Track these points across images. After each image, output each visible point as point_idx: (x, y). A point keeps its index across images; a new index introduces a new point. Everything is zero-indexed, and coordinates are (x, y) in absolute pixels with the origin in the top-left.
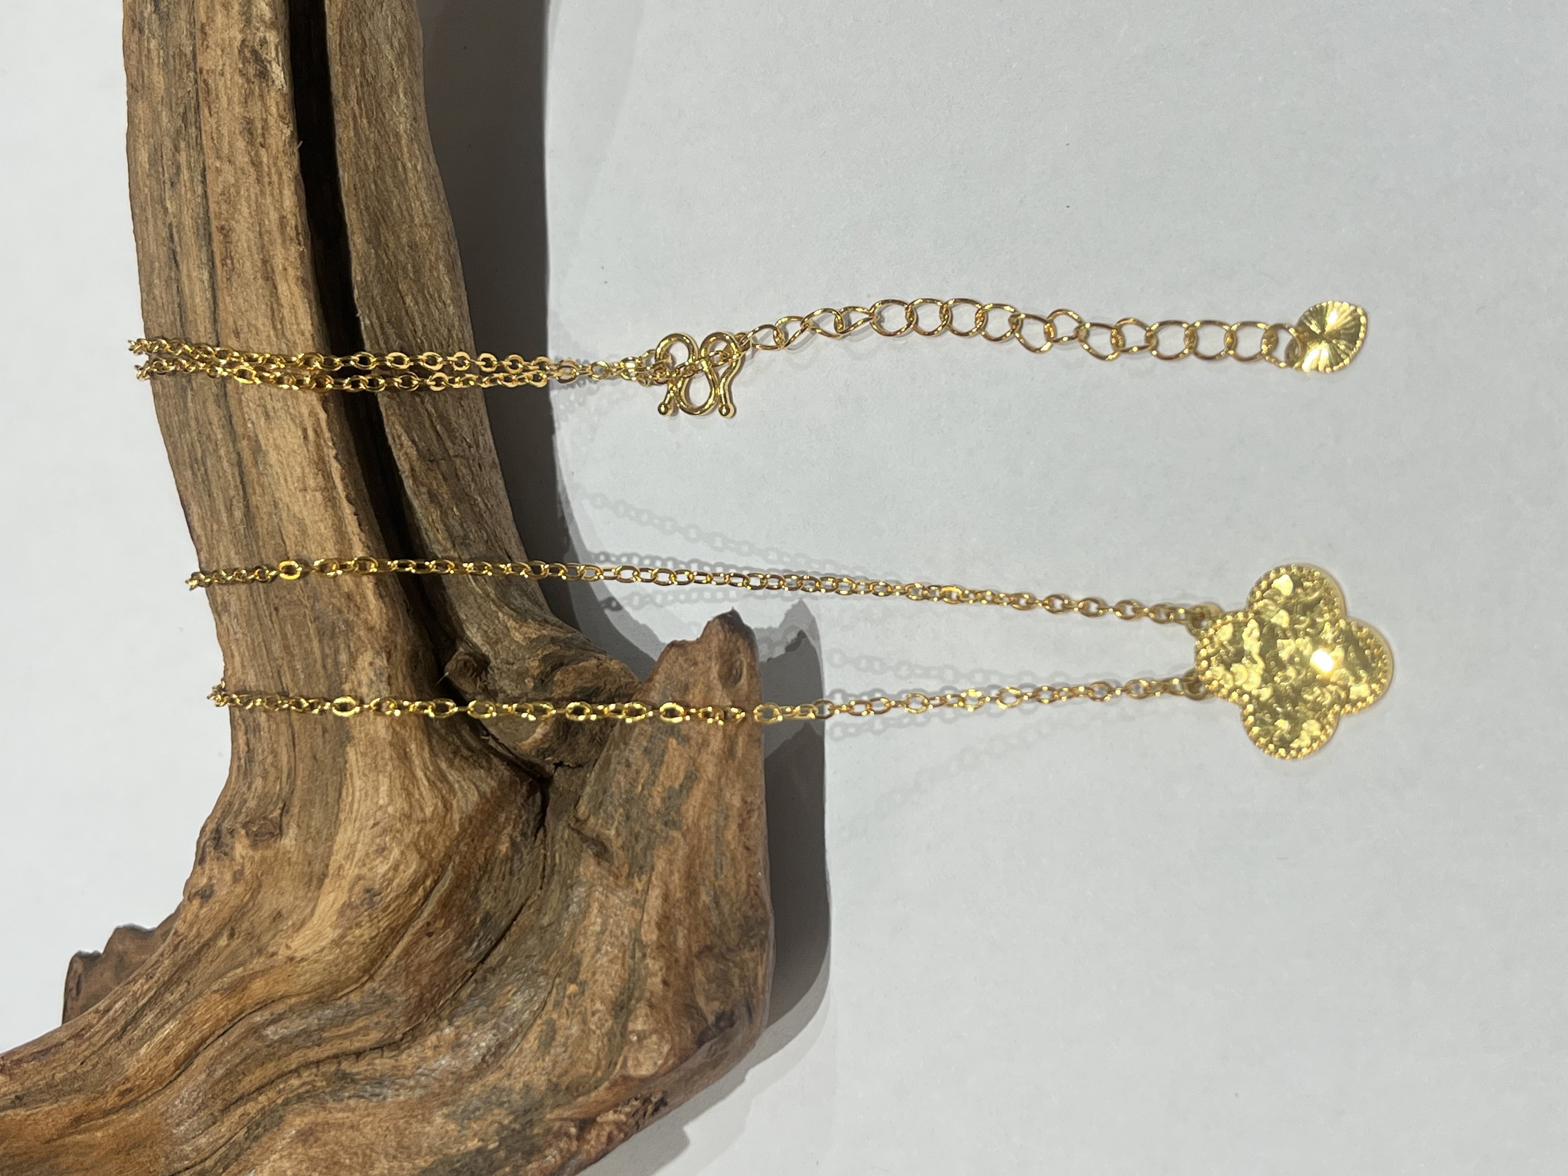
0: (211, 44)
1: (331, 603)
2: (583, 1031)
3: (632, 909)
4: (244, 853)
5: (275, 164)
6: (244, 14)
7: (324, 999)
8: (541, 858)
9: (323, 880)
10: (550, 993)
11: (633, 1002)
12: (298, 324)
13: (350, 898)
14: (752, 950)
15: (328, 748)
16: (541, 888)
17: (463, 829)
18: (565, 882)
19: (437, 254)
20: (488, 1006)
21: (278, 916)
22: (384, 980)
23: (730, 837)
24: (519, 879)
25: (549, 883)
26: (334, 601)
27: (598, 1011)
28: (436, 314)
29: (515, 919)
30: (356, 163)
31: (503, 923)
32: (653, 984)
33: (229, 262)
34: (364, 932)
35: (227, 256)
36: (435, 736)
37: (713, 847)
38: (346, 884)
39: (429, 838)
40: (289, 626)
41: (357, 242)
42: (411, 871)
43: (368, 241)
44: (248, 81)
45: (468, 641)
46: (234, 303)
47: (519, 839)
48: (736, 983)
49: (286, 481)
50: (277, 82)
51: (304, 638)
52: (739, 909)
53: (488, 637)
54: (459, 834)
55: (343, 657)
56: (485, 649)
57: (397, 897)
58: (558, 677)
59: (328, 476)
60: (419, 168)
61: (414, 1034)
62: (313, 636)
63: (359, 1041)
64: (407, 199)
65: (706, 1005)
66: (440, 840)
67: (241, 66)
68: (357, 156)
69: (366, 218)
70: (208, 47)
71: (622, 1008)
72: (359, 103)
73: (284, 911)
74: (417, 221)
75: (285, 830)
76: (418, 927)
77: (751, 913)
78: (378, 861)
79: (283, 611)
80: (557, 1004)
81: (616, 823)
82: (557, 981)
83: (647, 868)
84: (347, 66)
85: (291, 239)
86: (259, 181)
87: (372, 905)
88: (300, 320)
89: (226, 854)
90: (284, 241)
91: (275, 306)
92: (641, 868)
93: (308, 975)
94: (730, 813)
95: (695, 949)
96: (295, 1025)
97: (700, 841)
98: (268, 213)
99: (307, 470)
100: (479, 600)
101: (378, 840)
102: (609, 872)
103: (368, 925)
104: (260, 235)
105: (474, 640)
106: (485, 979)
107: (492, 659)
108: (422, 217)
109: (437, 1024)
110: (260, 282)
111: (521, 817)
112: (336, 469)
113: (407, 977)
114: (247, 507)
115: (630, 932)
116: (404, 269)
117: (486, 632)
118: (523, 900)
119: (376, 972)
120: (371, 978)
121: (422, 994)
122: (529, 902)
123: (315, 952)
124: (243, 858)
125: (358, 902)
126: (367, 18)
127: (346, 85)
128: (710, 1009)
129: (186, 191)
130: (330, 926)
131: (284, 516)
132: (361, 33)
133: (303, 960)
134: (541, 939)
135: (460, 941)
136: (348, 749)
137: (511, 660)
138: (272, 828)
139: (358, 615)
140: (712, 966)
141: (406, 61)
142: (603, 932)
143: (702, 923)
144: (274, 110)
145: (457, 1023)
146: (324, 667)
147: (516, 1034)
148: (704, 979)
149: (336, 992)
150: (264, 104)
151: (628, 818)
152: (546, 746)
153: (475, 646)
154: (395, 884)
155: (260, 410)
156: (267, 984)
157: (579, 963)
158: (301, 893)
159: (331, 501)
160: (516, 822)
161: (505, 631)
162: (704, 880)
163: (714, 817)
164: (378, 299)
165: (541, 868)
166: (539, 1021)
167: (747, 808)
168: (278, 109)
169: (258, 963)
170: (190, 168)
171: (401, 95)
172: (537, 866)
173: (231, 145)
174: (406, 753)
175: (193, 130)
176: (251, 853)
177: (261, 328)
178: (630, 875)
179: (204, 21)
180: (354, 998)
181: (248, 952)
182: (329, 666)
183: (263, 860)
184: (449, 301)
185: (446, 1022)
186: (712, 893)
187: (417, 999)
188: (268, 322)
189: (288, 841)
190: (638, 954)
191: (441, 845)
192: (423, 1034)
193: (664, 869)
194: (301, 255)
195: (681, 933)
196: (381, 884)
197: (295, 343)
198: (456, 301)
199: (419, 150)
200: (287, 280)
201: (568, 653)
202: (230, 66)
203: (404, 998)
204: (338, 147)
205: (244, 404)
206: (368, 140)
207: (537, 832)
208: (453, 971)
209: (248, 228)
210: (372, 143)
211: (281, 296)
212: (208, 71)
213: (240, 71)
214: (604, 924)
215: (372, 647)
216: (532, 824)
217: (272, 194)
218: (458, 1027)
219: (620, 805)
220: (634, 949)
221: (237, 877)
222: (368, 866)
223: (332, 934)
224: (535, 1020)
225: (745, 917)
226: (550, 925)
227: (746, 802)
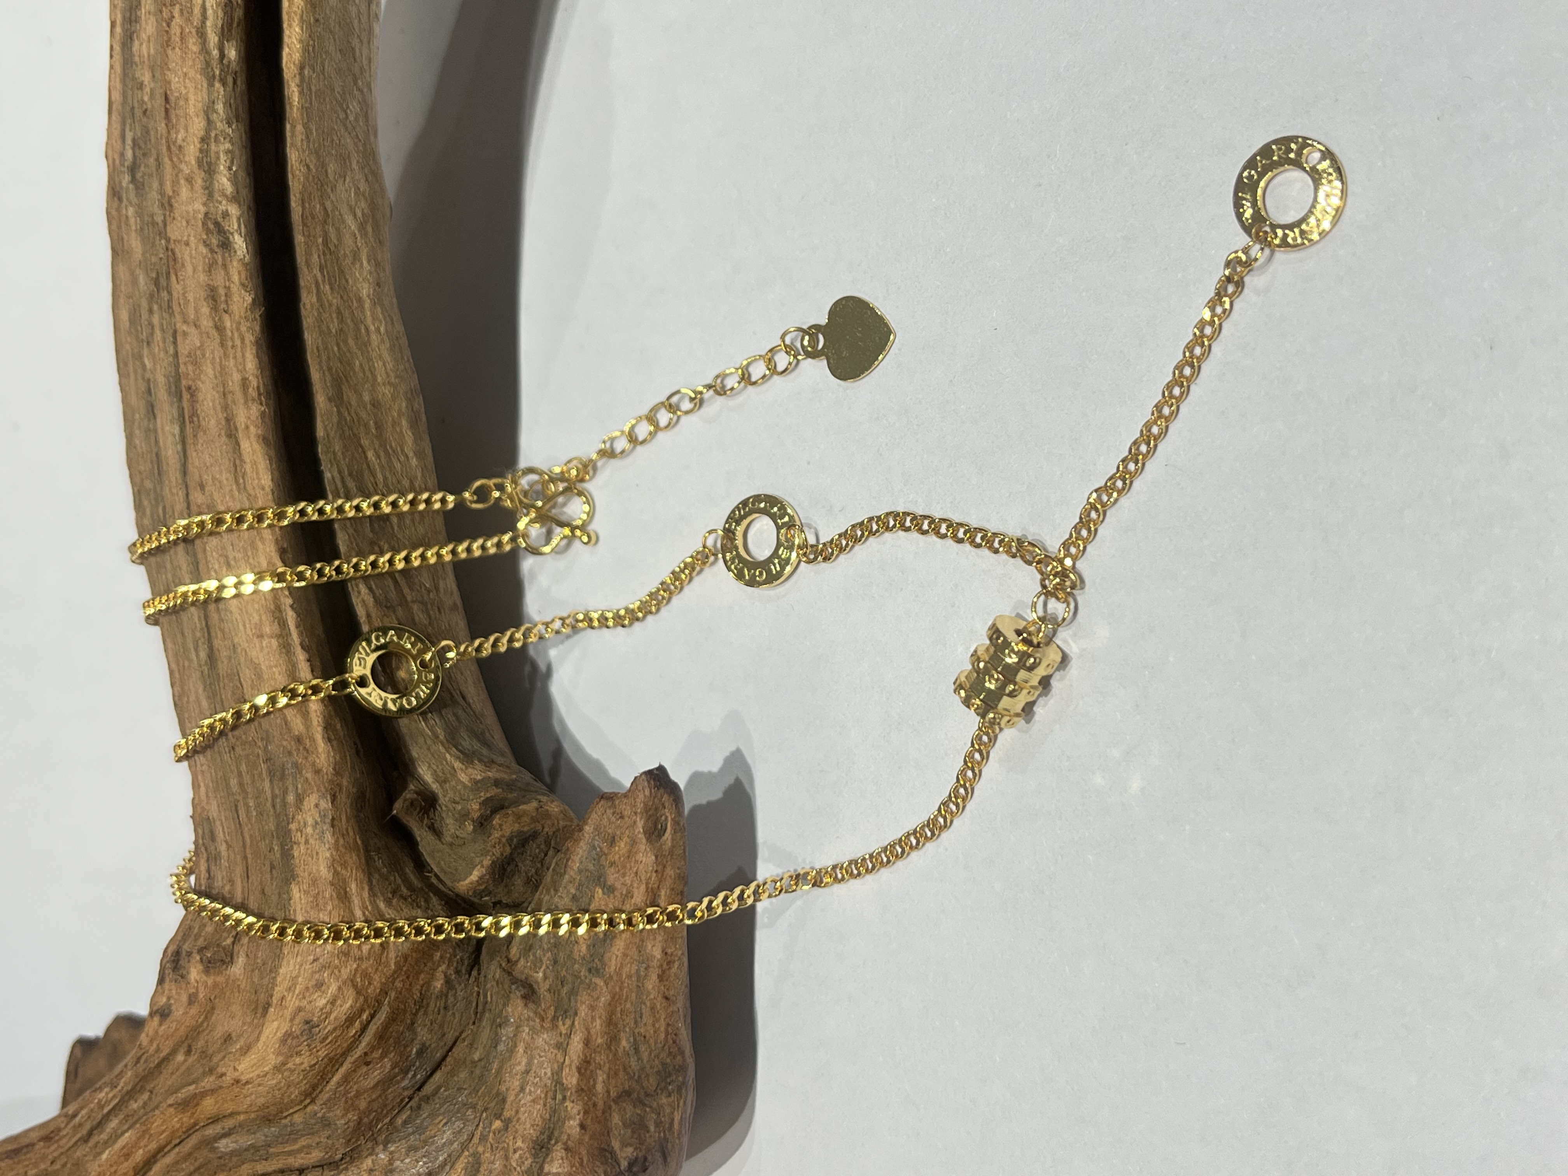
0: (177, 215)
1: (282, 745)
2: (505, 1166)
3: (555, 1051)
4: (198, 978)
5: (238, 329)
6: (207, 188)
7: (271, 1118)
8: (475, 994)
9: (268, 1008)
10: (478, 1126)
11: (553, 1142)
12: (259, 479)
13: (291, 1027)
14: (670, 1096)
15: (275, 884)
16: (474, 1023)
17: (399, 967)
18: (494, 1021)
19: (400, 410)
20: (420, 1135)
21: (228, 1039)
22: (324, 1104)
23: (650, 987)
24: (454, 1014)
25: (480, 1020)
26: (285, 743)
27: (519, 1148)
28: (398, 466)
29: (450, 1050)
30: (319, 327)
31: (438, 1055)
32: (571, 1127)
33: (195, 419)
34: (304, 1060)
35: (194, 414)
36: (377, 876)
37: (634, 995)
38: (288, 1014)
39: (365, 975)
40: (244, 765)
41: (321, 400)
42: (348, 1005)
43: (330, 400)
44: (212, 251)
45: (419, 779)
46: (199, 458)
47: (453, 977)
48: (652, 1128)
49: (244, 626)
50: (239, 253)
51: (256, 777)
52: (657, 1056)
53: (437, 776)
54: (395, 972)
55: (291, 798)
56: (435, 787)
57: (335, 1029)
58: (496, 821)
59: (283, 624)
60: (382, 329)
61: (352, 1156)
62: (264, 776)
63: (302, 1158)
64: (369, 359)
65: (621, 1150)
66: (376, 977)
67: (205, 237)
68: (320, 320)
69: (328, 378)
70: (174, 219)
71: (542, 1147)
72: (321, 269)
73: (234, 1035)
74: (379, 379)
75: (235, 958)
76: (356, 1056)
77: (668, 1060)
78: (316, 995)
79: (238, 750)
80: (483, 1139)
81: (544, 967)
82: (484, 1115)
83: (571, 1012)
84: (309, 236)
85: (253, 400)
86: (222, 344)
87: (311, 1036)
88: (261, 476)
89: (182, 977)
90: (246, 402)
91: (238, 462)
92: (566, 1012)
93: (253, 1097)
94: (651, 964)
95: (613, 1094)
96: (244, 1140)
97: (621, 989)
98: (232, 375)
99: (264, 617)
100: (429, 742)
101: (317, 976)
102: (536, 1013)
103: (308, 1054)
104: (224, 394)
105: (426, 777)
106: (419, 1107)
107: (440, 796)
108: (384, 376)
109: (373, 1149)
110: (224, 439)
111: (455, 956)
112: (291, 617)
113: (346, 1102)
114: (211, 648)
115: (552, 1074)
116: (366, 426)
117: (435, 771)
118: (457, 1034)
119: (317, 1096)
120: (313, 1101)
121: (360, 1119)
122: (463, 1036)
123: (258, 1076)
124: (197, 982)
125: (298, 1032)
126: (329, 190)
127: (308, 253)
128: (625, 1154)
129: (159, 350)
130: (273, 1053)
131: (242, 660)
132: (323, 205)
133: (247, 1083)
134: (472, 1072)
135: (397, 1070)
136: (293, 886)
137: (457, 799)
138: (223, 955)
139: (306, 758)
140: (630, 1110)
141: (370, 229)
142: (527, 1072)
143: (621, 1068)
144: (236, 278)
145: (392, 1149)
146: (274, 806)
147: (445, 1163)
148: (620, 1124)
149: (282, 1112)
150: (227, 273)
151: (555, 962)
152: (483, 887)
153: (425, 784)
154: (332, 1017)
155: (222, 560)
156: (216, 1102)
157: (504, 1100)
158: (248, 1020)
159: (286, 647)
160: (450, 960)
161: (453, 772)
162: (625, 1027)
163: (635, 967)
164: (340, 454)
165: (474, 1004)
166: (466, 1153)
167: (668, 960)
168: (240, 279)
169: (208, 1082)
170: (163, 330)
171: (365, 262)
172: (470, 1002)
173: (196, 310)
174: (346, 892)
175: (165, 295)
176: (204, 978)
177: (225, 482)
178: (555, 1018)
179: (171, 194)
180: (298, 1118)
181: (201, 1070)
182: (278, 806)
183: (216, 985)
184: (411, 454)
185: (381, 1147)
186: (632, 1039)
187: (355, 1122)
188: (231, 477)
189: (238, 969)
190: (559, 1097)
191: (377, 980)
192: (360, 1157)
193: (586, 1015)
194: (263, 414)
195: (601, 1077)
196: (319, 1017)
197: (256, 497)
198: (419, 454)
199: (382, 313)
200: (249, 438)
201: (510, 796)
202: (195, 236)
203: (343, 1122)
204: (303, 312)
205: (209, 554)
206: (330, 305)
207: (471, 970)
208: (390, 1097)
209: (213, 388)
210: (334, 308)
211: (243, 452)
212: (175, 241)
213: (204, 242)
214: (529, 1064)
215: (318, 791)
216: (466, 962)
217: (235, 358)
218: (392, 1153)
219: (549, 950)
220: (556, 1091)
221: (192, 999)
222: (308, 999)
223: (273, 1060)
224: (463, 1151)
225: (664, 1064)
226: (480, 1060)
227: (666, 953)
